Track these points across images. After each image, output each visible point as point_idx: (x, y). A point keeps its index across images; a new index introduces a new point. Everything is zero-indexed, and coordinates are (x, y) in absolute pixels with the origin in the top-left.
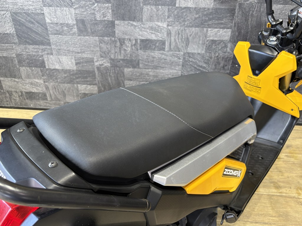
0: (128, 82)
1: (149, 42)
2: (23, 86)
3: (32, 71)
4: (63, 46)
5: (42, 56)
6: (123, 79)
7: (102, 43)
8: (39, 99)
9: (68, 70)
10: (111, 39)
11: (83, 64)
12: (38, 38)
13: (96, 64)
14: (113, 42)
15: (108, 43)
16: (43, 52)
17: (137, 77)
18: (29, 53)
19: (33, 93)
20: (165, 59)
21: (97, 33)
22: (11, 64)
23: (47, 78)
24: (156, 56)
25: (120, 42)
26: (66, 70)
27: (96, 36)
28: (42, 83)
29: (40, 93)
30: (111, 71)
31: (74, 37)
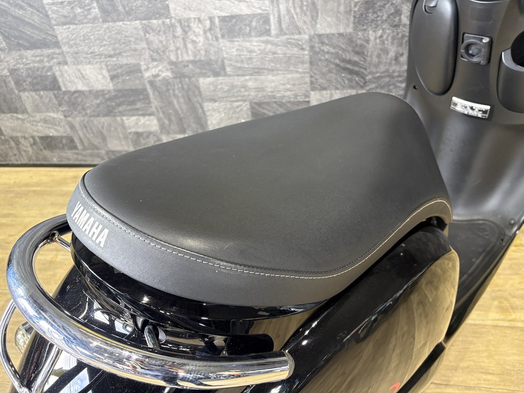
0: (210, 104)
1: (237, 21)
2: (33, 128)
3: (41, 97)
4: (81, 46)
5: (51, 68)
6: (200, 101)
7: (149, 33)
8: (63, 148)
9: (100, 90)
10: (164, 23)
11: (124, 78)
12: (37, 35)
13: (147, 75)
14: (169, 27)
15: (159, 31)
16: (50, 61)
17: (226, 94)
18: (28, 66)
19: (52, 137)
20: (274, 53)
21: (135, 12)
22: (5, 88)
23: (68, 109)
24: (256, 49)
25: (182, 27)
26: (97, 91)
27: (136, 20)
28: (62, 119)
29: (62, 137)
30: (176, 87)
31: (96, 25)
